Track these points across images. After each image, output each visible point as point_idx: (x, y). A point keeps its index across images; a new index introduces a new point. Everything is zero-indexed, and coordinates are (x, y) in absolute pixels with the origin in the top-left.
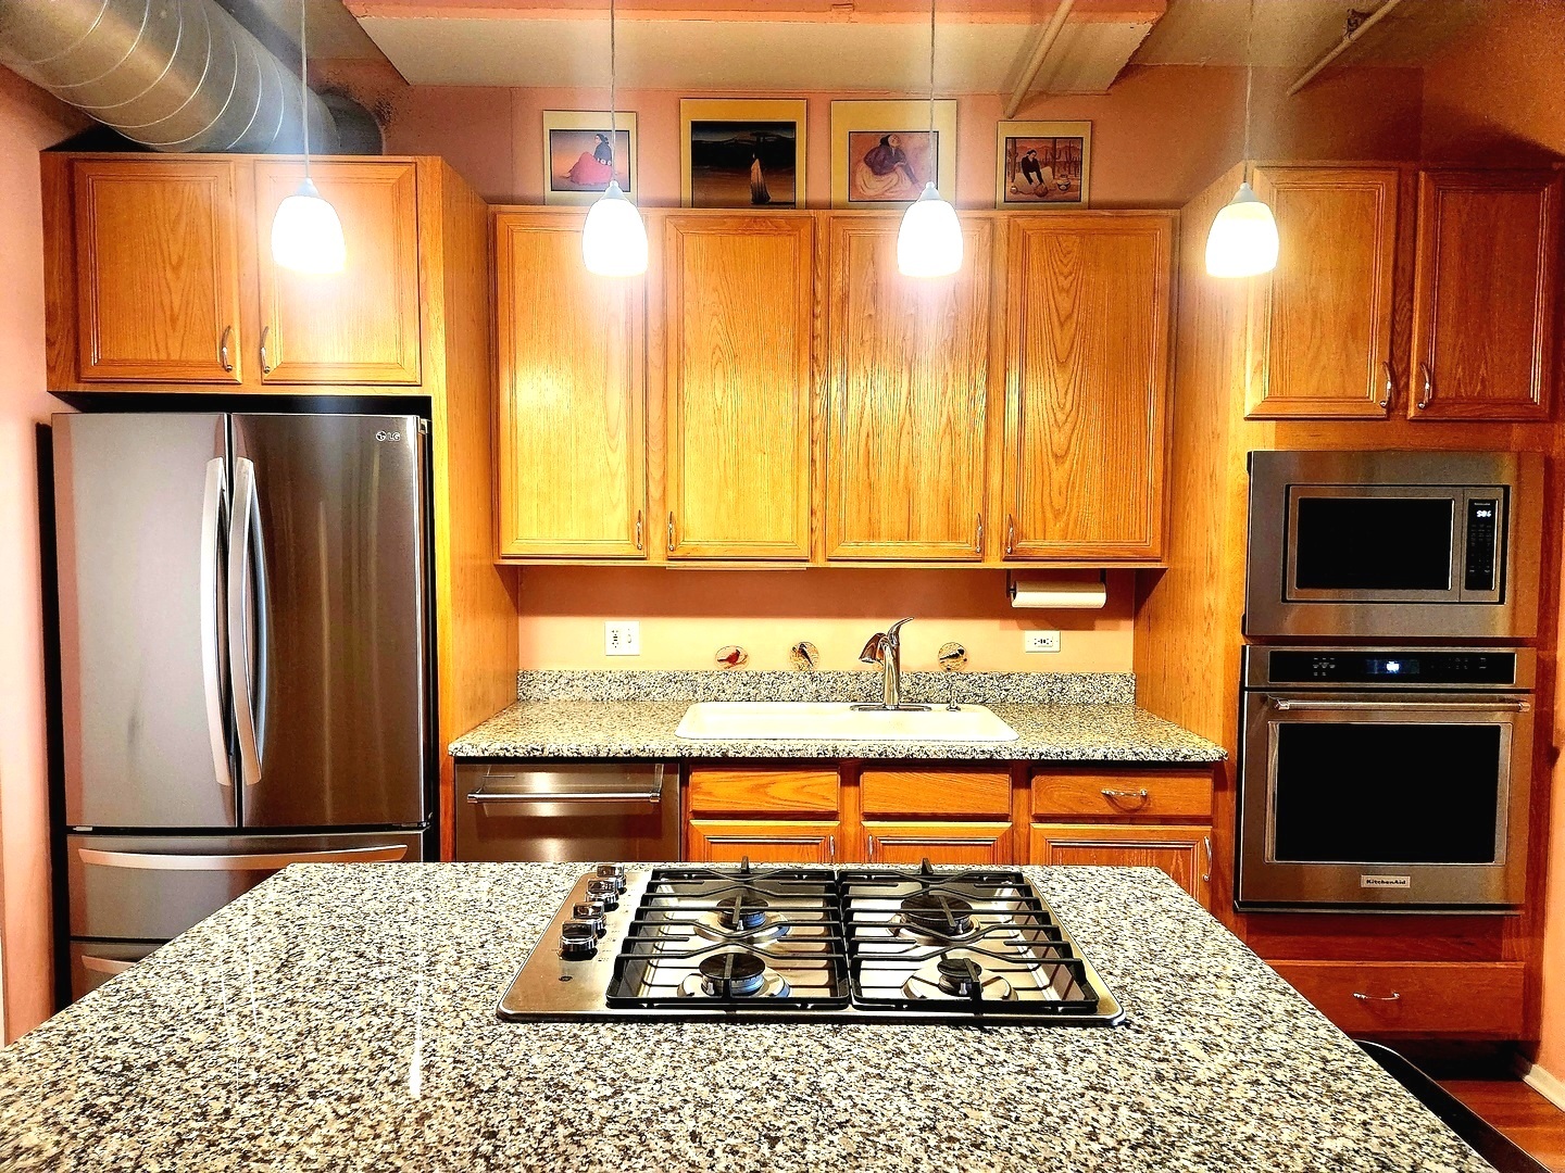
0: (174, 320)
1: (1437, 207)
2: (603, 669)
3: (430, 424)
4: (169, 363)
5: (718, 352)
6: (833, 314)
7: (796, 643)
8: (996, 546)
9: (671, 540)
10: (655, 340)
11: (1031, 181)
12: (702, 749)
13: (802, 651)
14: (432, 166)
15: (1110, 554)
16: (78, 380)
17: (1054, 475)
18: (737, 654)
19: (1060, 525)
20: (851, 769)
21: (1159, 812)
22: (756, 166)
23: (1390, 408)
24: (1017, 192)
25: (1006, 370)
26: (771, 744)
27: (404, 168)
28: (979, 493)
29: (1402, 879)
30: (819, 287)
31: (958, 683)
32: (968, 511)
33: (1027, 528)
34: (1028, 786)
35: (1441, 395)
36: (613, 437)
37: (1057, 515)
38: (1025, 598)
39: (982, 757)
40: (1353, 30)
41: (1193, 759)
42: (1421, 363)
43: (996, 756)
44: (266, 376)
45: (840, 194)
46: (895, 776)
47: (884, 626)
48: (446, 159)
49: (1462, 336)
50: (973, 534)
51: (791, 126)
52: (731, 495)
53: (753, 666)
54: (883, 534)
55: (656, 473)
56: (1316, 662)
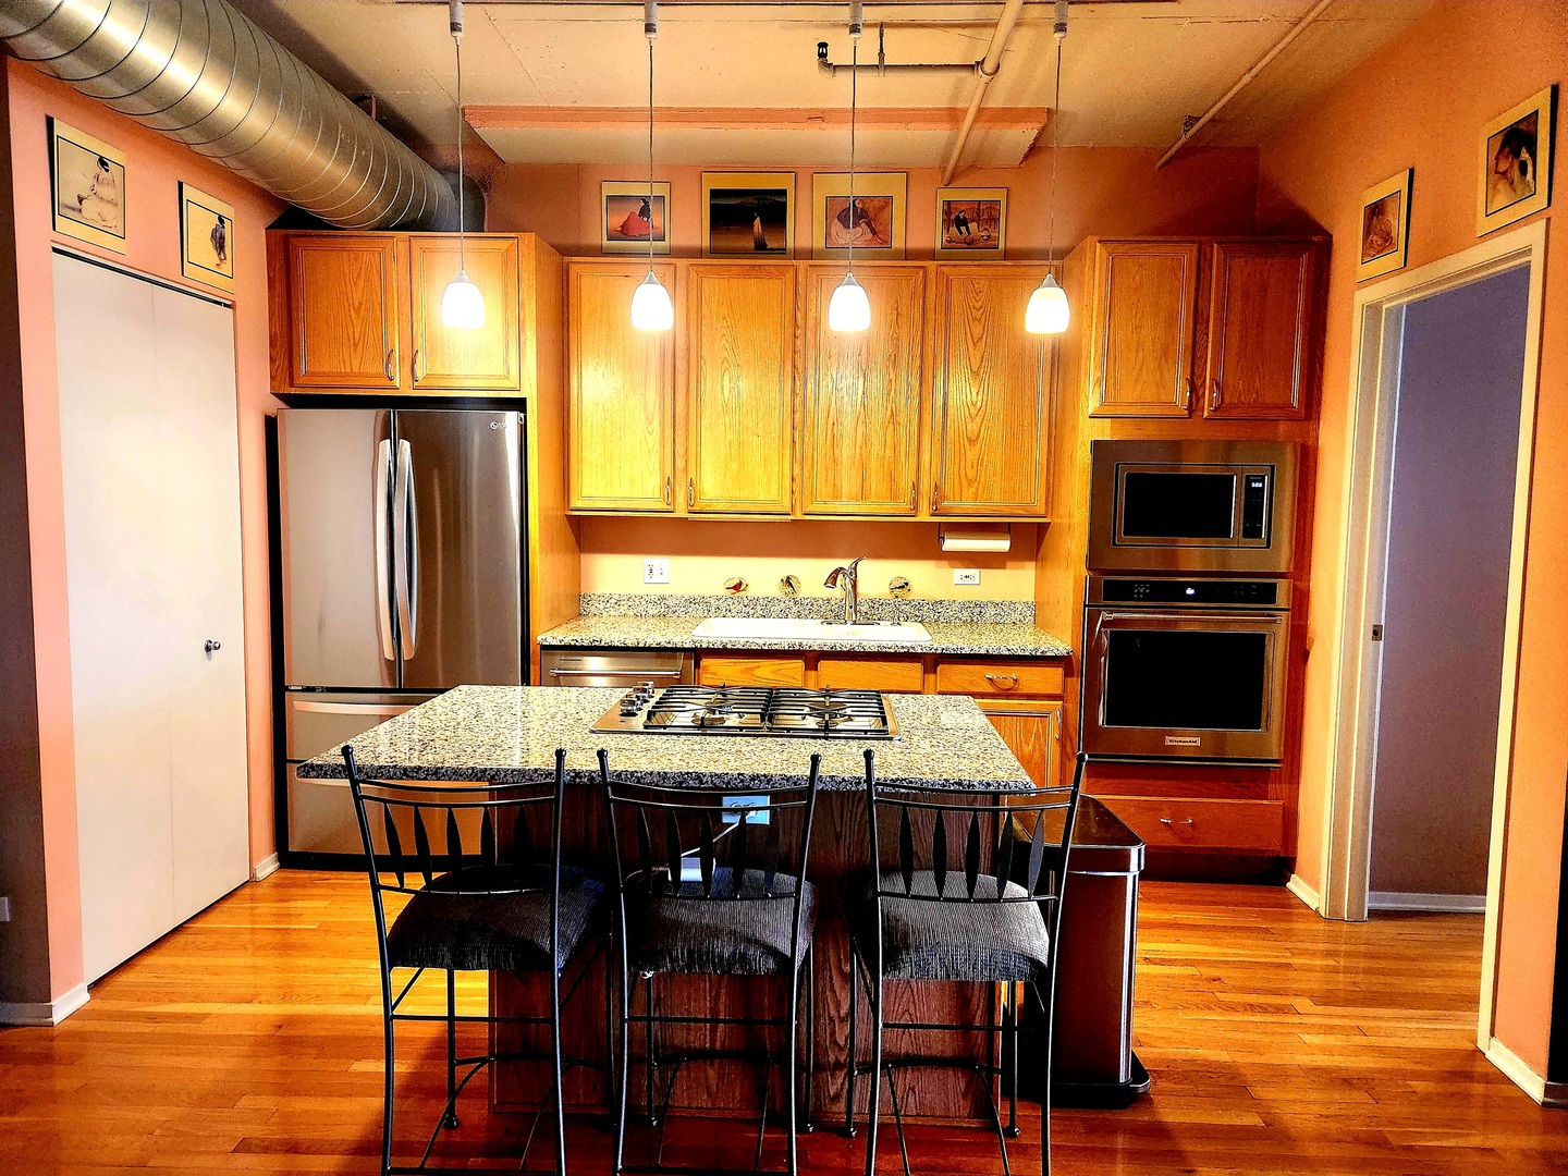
0: (355, 345)
1: (1225, 269)
2: (641, 594)
3: (525, 417)
4: (351, 374)
5: (726, 363)
6: (809, 334)
7: (784, 576)
8: (926, 504)
9: (691, 499)
10: (680, 353)
11: (961, 233)
12: (709, 642)
13: (788, 582)
14: (529, 239)
15: (1007, 511)
16: (291, 385)
17: (969, 453)
18: (741, 584)
19: (972, 490)
20: (812, 658)
21: (1025, 691)
22: (757, 222)
23: (1191, 409)
24: (950, 242)
25: (934, 377)
26: (757, 641)
27: (510, 242)
28: (913, 466)
29: (1194, 739)
30: (799, 315)
31: (903, 607)
32: (906, 479)
33: (948, 492)
34: (935, 672)
35: (1226, 401)
36: (650, 424)
37: (970, 482)
38: (951, 544)
39: (902, 651)
40: (1188, 131)
41: (1048, 654)
42: (1212, 379)
43: (911, 650)
44: (416, 384)
45: (819, 243)
46: (843, 664)
47: (846, 563)
48: (539, 235)
49: (1243, 360)
50: (909, 494)
51: (783, 193)
52: (734, 465)
53: (752, 592)
54: (844, 495)
55: (680, 450)
56: (1136, 588)
